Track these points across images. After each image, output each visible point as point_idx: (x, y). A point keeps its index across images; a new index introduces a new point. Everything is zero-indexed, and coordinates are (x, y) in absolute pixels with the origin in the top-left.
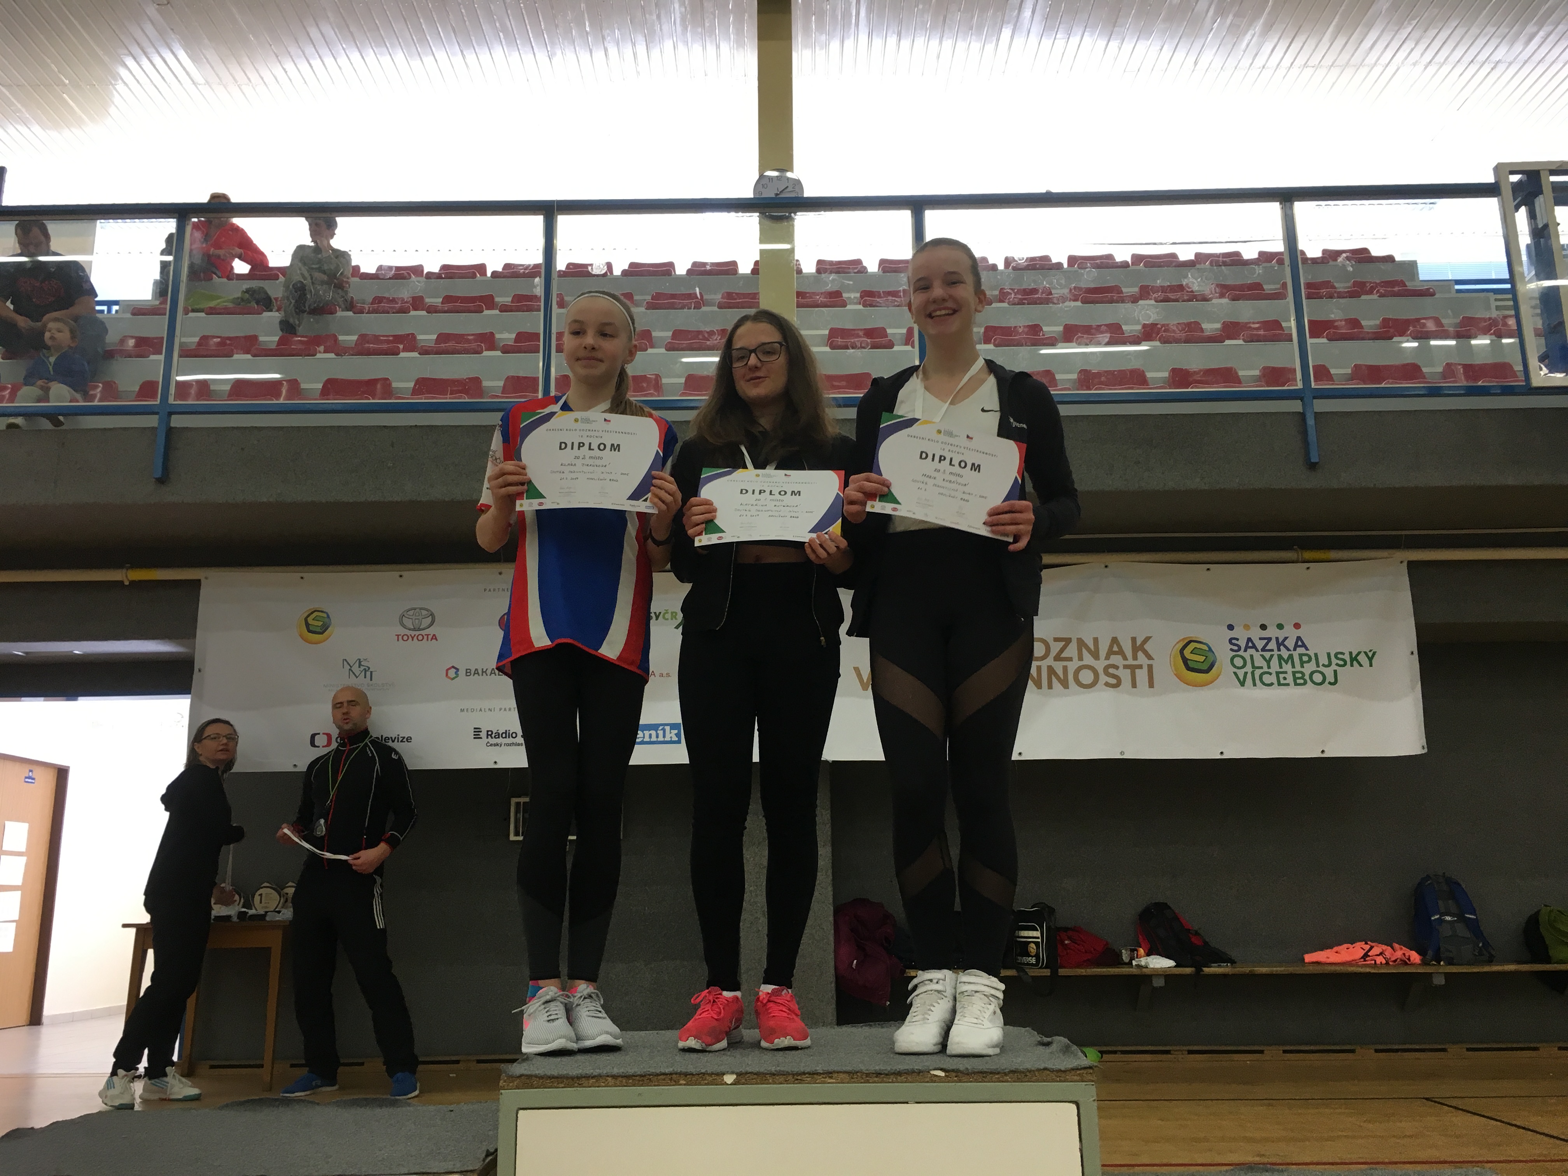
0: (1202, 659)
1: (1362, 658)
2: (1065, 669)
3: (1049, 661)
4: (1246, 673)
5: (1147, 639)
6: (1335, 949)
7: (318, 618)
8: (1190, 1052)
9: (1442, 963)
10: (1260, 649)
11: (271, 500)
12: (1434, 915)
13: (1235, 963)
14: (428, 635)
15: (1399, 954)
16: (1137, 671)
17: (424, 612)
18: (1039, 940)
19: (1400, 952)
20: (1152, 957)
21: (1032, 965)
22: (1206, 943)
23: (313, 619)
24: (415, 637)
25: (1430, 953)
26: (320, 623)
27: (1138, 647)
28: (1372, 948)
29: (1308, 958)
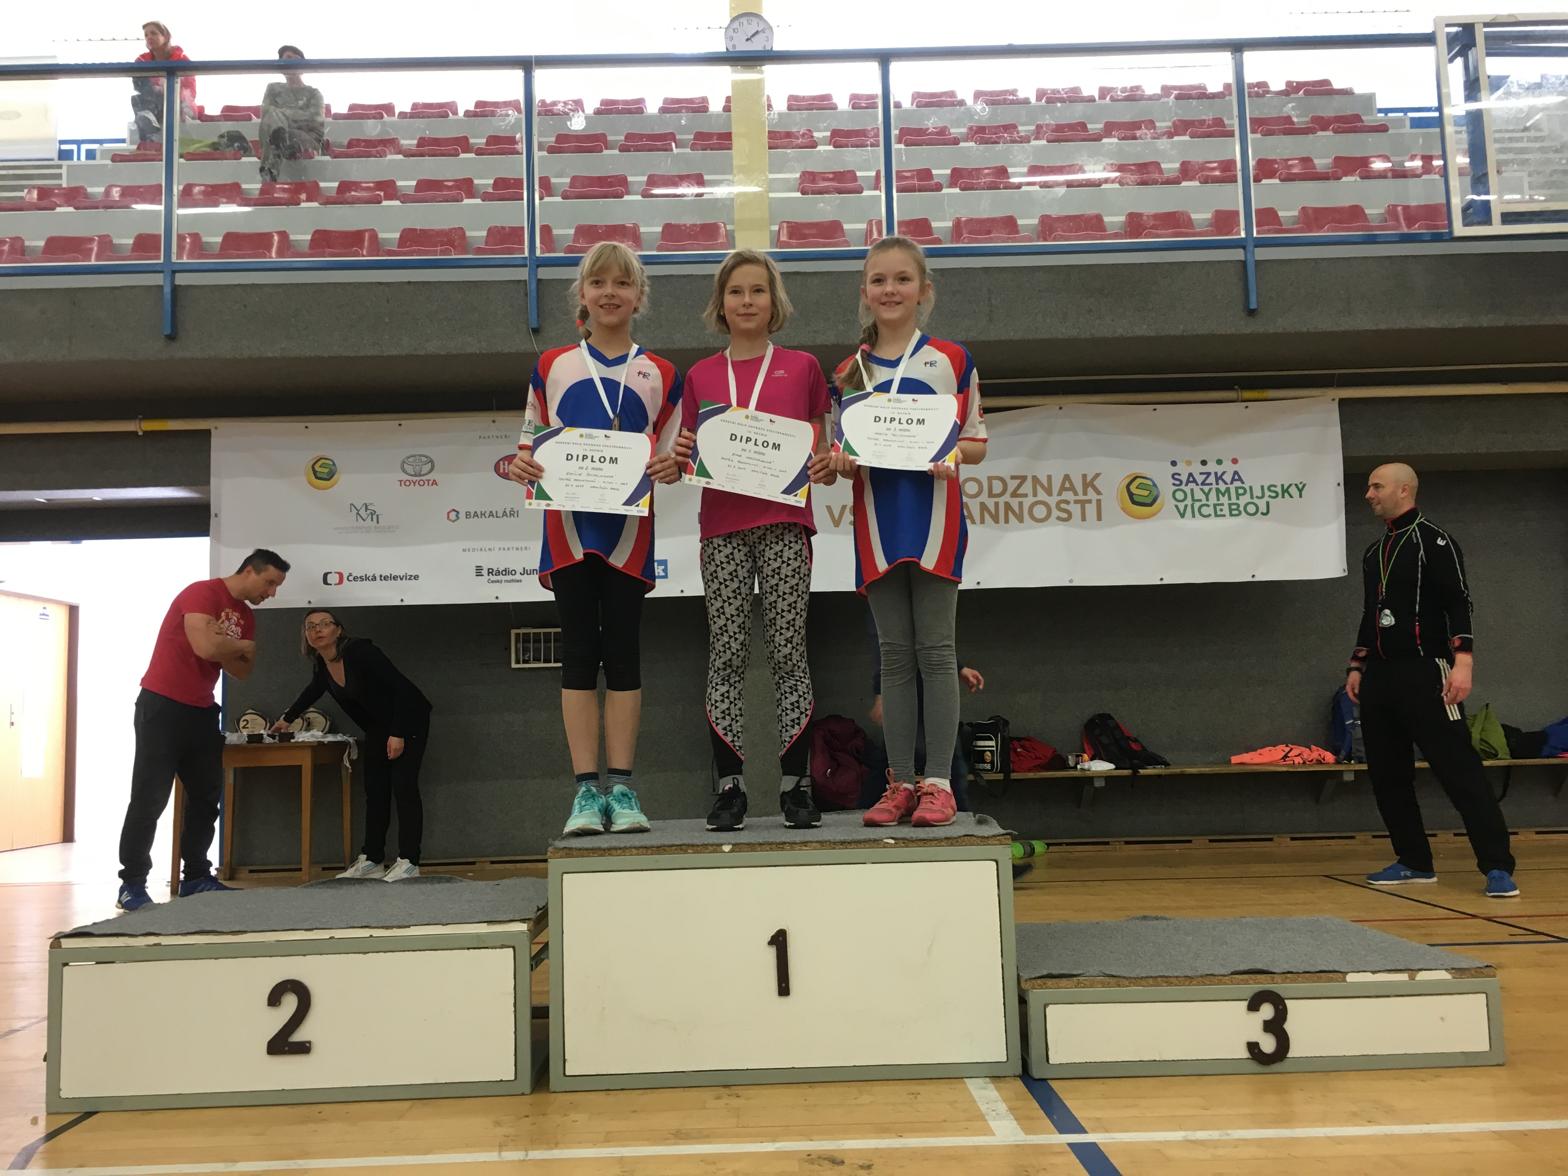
0: (1146, 493)
1: (1293, 491)
2: (1021, 504)
3: (1007, 498)
4: (1186, 506)
5: (1097, 475)
6: (1259, 751)
7: (323, 466)
8: (1127, 843)
9: (1353, 762)
10: (1199, 482)
11: (276, 355)
12: (1350, 720)
13: (1169, 765)
14: (428, 481)
15: (1315, 755)
16: (1087, 506)
17: (424, 459)
18: (994, 749)
19: (1316, 753)
20: (1095, 761)
21: (988, 770)
22: (1144, 749)
23: (320, 467)
24: (417, 484)
25: (1343, 753)
26: (326, 470)
27: (1088, 484)
28: (1291, 749)
29: (1235, 759)
